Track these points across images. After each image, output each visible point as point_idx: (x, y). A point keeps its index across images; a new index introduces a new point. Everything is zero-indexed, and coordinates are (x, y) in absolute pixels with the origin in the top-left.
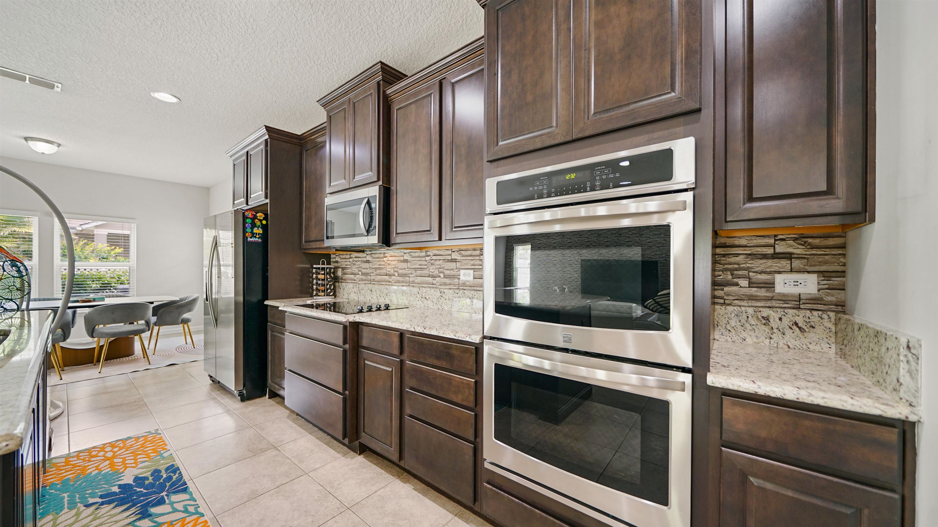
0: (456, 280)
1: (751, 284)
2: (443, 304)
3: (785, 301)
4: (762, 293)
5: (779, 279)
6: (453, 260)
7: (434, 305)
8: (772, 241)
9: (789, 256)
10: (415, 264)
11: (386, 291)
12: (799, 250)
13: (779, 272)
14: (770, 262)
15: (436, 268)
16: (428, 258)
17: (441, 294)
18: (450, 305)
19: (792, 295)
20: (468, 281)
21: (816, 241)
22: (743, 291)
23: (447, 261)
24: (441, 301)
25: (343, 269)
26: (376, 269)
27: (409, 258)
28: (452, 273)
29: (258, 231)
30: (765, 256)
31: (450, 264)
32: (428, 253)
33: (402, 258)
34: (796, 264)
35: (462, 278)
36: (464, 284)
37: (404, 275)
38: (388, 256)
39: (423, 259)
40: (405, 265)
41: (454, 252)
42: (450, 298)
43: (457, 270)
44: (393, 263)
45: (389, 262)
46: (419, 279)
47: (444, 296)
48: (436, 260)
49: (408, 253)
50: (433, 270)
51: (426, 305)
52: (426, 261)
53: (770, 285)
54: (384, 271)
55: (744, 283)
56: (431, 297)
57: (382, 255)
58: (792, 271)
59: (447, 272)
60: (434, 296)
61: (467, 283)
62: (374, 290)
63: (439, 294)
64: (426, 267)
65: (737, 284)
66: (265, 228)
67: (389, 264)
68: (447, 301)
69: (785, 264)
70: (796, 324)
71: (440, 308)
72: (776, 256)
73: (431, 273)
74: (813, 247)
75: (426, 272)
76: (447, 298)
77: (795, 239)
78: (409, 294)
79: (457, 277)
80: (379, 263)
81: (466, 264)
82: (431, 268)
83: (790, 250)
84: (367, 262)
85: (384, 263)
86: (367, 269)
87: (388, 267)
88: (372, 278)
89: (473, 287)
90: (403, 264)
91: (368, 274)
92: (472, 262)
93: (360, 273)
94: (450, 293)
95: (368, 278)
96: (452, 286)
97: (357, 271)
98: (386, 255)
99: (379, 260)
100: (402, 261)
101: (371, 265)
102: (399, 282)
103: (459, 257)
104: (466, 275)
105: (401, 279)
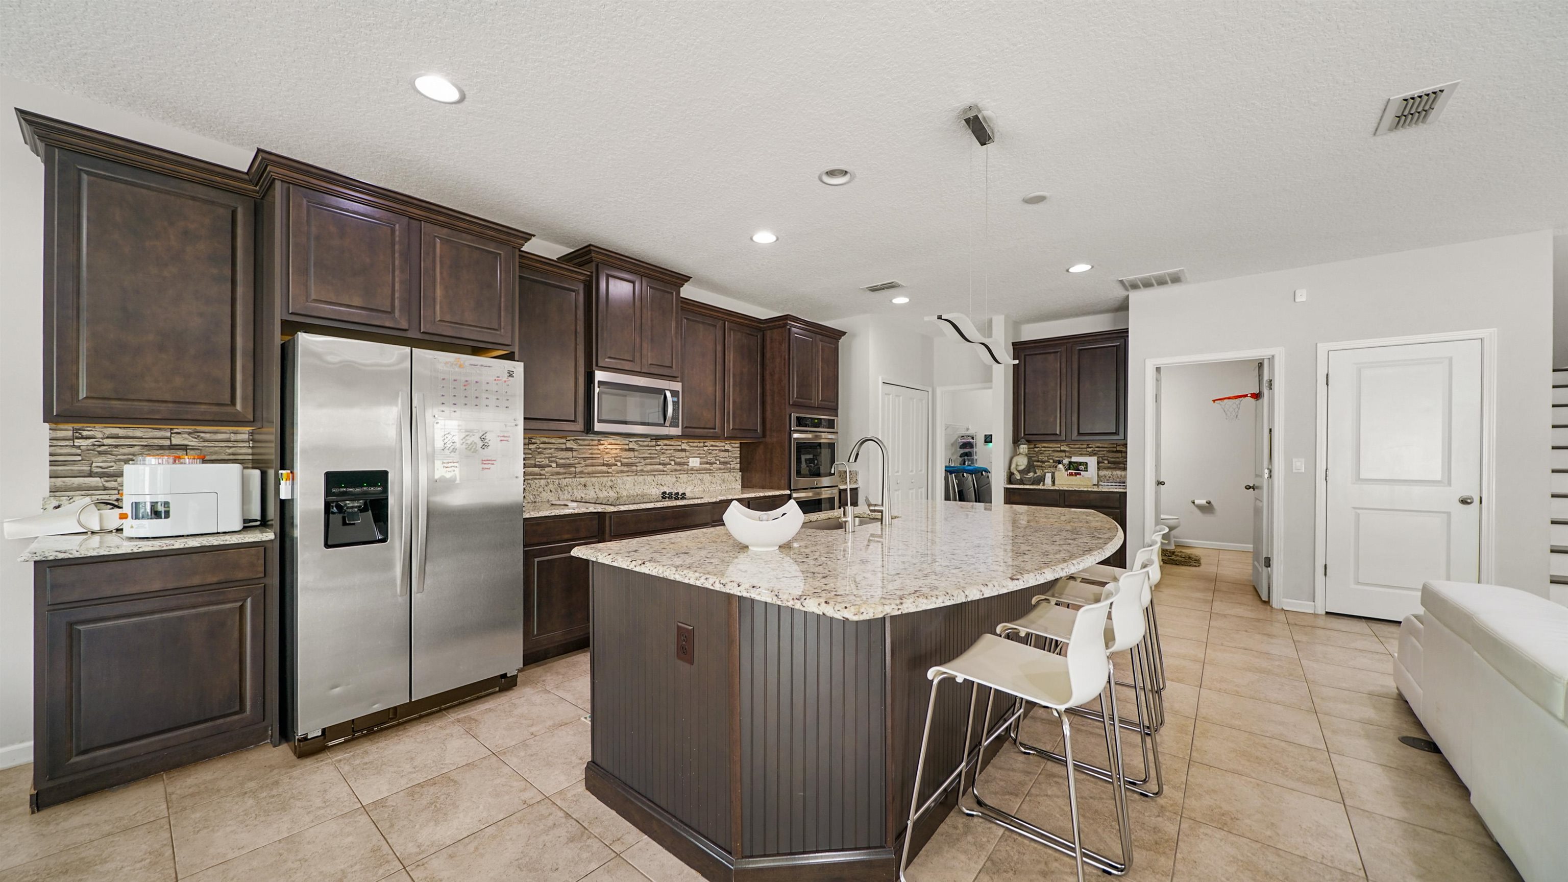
0: (686, 467)
2: (678, 488)
6: (683, 450)
10: (644, 453)
11: (610, 483)
15: (667, 457)
16: (658, 448)
17: (677, 479)
20: (695, 466)
23: (677, 451)
24: (676, 485)
26: (585, 459)
27: (636, 447)
28: (682, 460)
31: (680, 453)
32: (659, 443)
33: (627, 447)
35: (691, 464)
36: (692, 469)
37: (632, 464)
38: (606, 443)
39: (654, 448)
40: (631, 454)
41: (683, 442)
42: (685, 481)
43: (687, 458)
44: (614, 451)
45: (607, 451)
46: (649, 468)
47: (679, 480)
49: (635, 442)
50: (663, 458)
52: (656, 450)
54: (599, 461)
56: (667, 483)
57: (596, 442)
59: (678, 460)
60: (669, 482)
61: (694, 468)
62: (589, 484)
63: (675, 479)
64: (657, 456)
67: (607, 453)
68: (682, 484)
75: (657, 461)
76: (682, 482)
78: (643, 483)
79: (687, 464)
80: (590, 451)
81: (694, 453)
82: (662, 456)
84: (568, 449)
85: (599, 452)
86: (568, 458)
87: (606, 456)
88: (578, 470)
89: (698, 471)
90: (627, 453)
91: (570, 466)
92: (698, 452)
93: (554, 465)
94: (684, 477)
95: (571, 471)
96: (682, 472)
97: (548, 462)
98: (602, 442)
99: (590, 447)
100: (626, 450)
101: (575, 454)
102: (622, 472)
103: (688, 448)
104: (694, 462)
105: (625, 469)
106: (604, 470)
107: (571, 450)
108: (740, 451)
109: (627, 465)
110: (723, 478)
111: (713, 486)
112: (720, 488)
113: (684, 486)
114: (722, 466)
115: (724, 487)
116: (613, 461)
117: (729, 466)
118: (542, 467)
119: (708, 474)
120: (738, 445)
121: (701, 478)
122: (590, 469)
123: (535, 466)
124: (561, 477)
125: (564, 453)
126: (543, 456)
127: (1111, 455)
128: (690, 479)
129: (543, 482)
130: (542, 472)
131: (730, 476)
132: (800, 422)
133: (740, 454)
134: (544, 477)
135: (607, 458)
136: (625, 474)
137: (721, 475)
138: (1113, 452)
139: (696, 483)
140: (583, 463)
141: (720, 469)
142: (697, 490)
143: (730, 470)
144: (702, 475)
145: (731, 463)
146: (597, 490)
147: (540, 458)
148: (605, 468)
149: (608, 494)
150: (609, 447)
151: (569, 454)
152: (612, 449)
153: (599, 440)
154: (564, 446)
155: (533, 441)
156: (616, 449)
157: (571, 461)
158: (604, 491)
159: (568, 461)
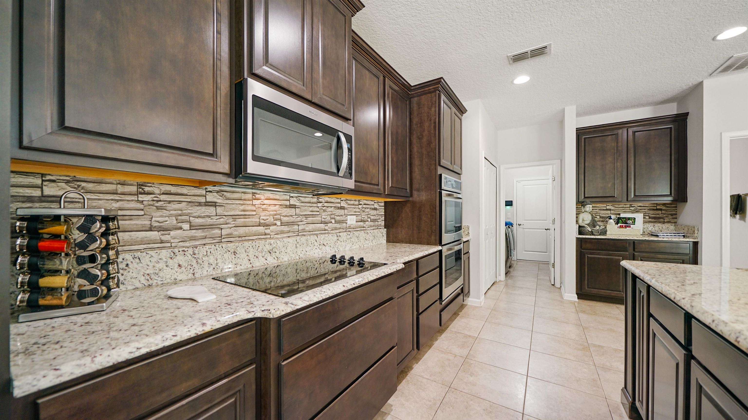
0: (345, 224)
2: (339, 247)
6: (342, 208)
7: (332, 249)
10: (305, 210)
11: (268, 247)
15: (328, 215)
16: (319, 205)
17: (338, 238)
18: (345, 245)
20: (352, 224)
23: (337, 208)
24: (337, 244)
26: (235, 217)
27: (297, 204)
28: (342, 218)
31: (340, 211)
32: (320, 200)
33: (287, 203)
35: (349, 222)
36: (350, 227)
37: (293, 223)
38: (262, 198)
39: (315, 205)
40: (292, 211)
41: (342, 200)
42: (345, 239)
43: (345, 216)
44: (273, 208)
45: (264, 207)
46: (311, 227)
47: (339, 239)
48: (328, 207)
49: (296, 197)
50: (325, 216)
51: (324, 252)
52: (318, 207)
54: (253, 220)
56: (329, 242)
57: (249, 192)
59: (338, 218)
60: (331, 241)
61: (352, 226)
62: (239, 250)
63: (336, 238)
64: (318, 213)
67: (264, 210)
71: (337, 251)
73: (323, 220)
75: (318, 219)
76: (342, 240)
78: (305, 245)
79: (345, 221)
80: (242, 208)
81: (351, 211)
82: (323, 214)
84: (207, 204)
85: (254, 208)
86: (209, 217)
87: (263, 214)
88: (224, 232)
89: (355, 229)
90: (288, 210)
91: (211, 227)
92: (354, 210)
93: (186, 226)
94: (343, 236)
95: (214, 234)
96: (341, 230)
97: (175, 222)
98: (257, 196)
99: (241, 202)
100: (286, 206)
101: (220, 210)
102: (282, 232)
103: (346, 206)
104: (351, 220)
105: (285, 228)
106: (261, 231)
107: (214, 204)
108: (385, 209)
109: (288, 224)
110: (373, 234)
111: (367, 242)
112: (371, 244)
114: (372, 224)
115: (374, 243)
116: (271, 219)
117: (377, 223)
119: (363, 232)
120: (383, 204)
121: (357, 235)
122: (242, 231)
124: (197, 243)
125: (203, 209)
126: (165, 213)
127: (652, 212)
128: (349, 237)
129: (165, 253)
130: (164, 238)
131: (379, 232)
133: (385, 212)
134: (169, 245)
135: (263, 216)
136: (285, 235)
137: (372, 231)
138: (654, 210)
139: (354, 241)
140: (232, 223)
141: (371, 226)
142: (355, 247)
143: (378, 227)
144: (358, 232)
145: (379, 220)
146: (251, 257)
147: (162, 216)
149: (265, 262)
150: (266, 202)
151: (211, 210)
152: (270, 205)
153: (254, 194)
154: (203, 200)
155: (147, 189)
156: (275, 205)
157: (214, 221)
158: (260, 257)
159: (209, 221)
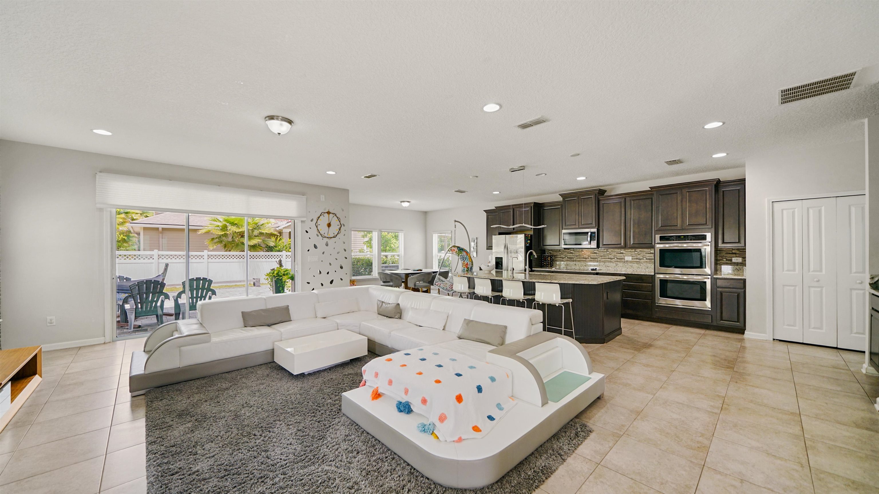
1: (727, 260)
2: (617, 268)
3: (735, 264)
4: (729, 262)
5: (733, 259)
6: (621, 253)
7: (613, 269)
8: (731, 250)
9: (735, 253)
10: (601, 254)
11: (585, 264)
12: (738, 252)
13: (733, 257)
14: (731, 255)
15: (612, 256)
19: (736, 262)
21: (741, 250)
22: (724, 262)
23: (618, 253)
25: (555, 256)
26: (577, 256)
27: (597, 252)
28: (621, 257)
29: (529, 242)
30: (730, 253)
32: (608, 250)
33: (593, 252)
34: (737, 255)
35: (626, 259)
36: (627, 261)
39: (605, 252)
40: (595, 255)
41: (621, 250)
43: (624, 256)
44: (588, 254)
46: (603, 260)
47: (617, 265)
48: (612, 253)
51: (608, 269)
52: (607, 253)
53: (731, 260)
55: (725, 260)
58: (736, 257)
59: (619, 257)
60: (612, 266)
61: (629, 261)
62: (577, 264)
63: (615, 265)
64: (607, 255)
65: (723, 260)
66: (531, 240)
67: (585, 254)
69: (735, 255)
70: (737, 269)
72: (732, 253)
73: (610, 258)
74: (741, 252)
75: (608, 257)
76: (619, 266)
77: (737, 250)
79: (624, 259)
80: (578, 254)
81: (628, 254)
82: (610, 256)
83: (736, 252)
85: (582, 254)
89: (631, 262)
90: (593, 254)
92: (631, 254)
94: (620, 264)
96: (620, 262)
99: (578, 252)
100: (593, 253)
101: (573, 254)
103: (625, 253)
104: (628, 258)
107: (572, 253)
109: (593, 258)
110: (647, 266)
112: (644, 271)
113: (621, 268)
114: (647, 260)
116: (587, 257)
118: (563, 258)
119: (638, 264)
121: (631, 265)
122: (579, 259)
123: (561, 258)
124: (568, 261)
128: (624, 265)
132: (662, 238)
135: (585, 256)
136: (592, 262)
137: (646, 263)
139: (628, 267)
142: (629, 270)
144: (633, 263)
146: (580, 266)
148: (584, 259)
150: (586, 252)
151: (571, 254)
153: (582, 250)
154: (570, 252)
157: (572, 257)
